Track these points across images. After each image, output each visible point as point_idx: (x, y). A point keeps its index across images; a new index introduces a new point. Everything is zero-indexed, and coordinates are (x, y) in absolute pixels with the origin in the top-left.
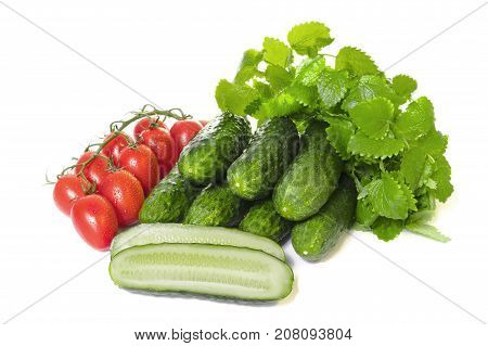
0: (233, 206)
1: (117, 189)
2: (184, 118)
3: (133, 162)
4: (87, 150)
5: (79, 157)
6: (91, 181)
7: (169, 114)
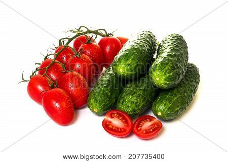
0: (151, 94)
1: (70, 84)
2: (107, 35)
3: (78, 66)
4: (46, 58)
5: (41, 63)
6: (52, 79)
7: (96, 33)
